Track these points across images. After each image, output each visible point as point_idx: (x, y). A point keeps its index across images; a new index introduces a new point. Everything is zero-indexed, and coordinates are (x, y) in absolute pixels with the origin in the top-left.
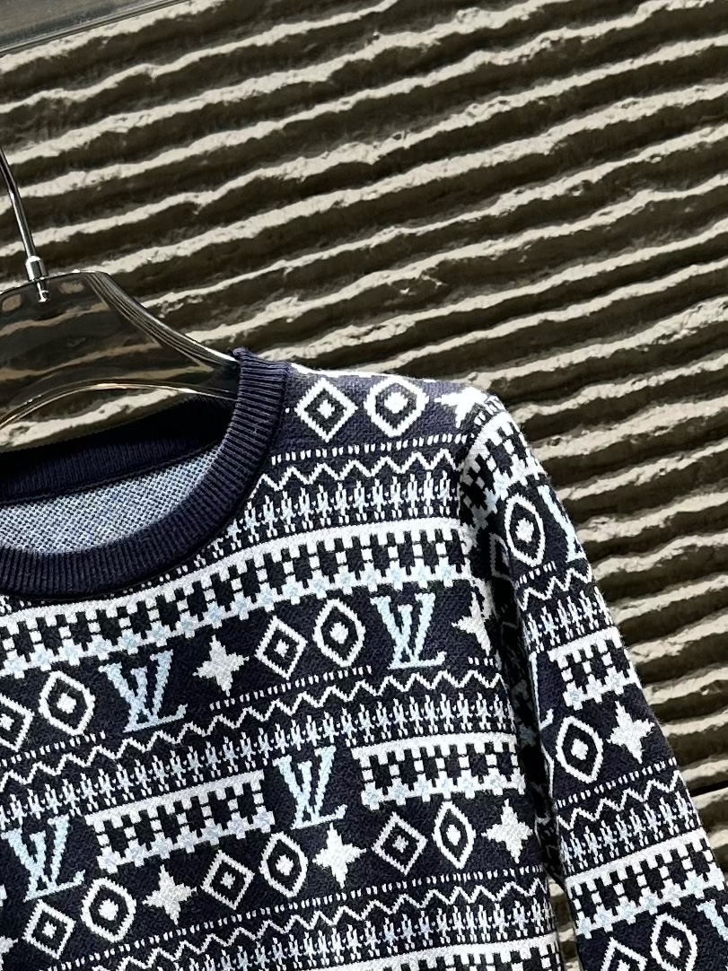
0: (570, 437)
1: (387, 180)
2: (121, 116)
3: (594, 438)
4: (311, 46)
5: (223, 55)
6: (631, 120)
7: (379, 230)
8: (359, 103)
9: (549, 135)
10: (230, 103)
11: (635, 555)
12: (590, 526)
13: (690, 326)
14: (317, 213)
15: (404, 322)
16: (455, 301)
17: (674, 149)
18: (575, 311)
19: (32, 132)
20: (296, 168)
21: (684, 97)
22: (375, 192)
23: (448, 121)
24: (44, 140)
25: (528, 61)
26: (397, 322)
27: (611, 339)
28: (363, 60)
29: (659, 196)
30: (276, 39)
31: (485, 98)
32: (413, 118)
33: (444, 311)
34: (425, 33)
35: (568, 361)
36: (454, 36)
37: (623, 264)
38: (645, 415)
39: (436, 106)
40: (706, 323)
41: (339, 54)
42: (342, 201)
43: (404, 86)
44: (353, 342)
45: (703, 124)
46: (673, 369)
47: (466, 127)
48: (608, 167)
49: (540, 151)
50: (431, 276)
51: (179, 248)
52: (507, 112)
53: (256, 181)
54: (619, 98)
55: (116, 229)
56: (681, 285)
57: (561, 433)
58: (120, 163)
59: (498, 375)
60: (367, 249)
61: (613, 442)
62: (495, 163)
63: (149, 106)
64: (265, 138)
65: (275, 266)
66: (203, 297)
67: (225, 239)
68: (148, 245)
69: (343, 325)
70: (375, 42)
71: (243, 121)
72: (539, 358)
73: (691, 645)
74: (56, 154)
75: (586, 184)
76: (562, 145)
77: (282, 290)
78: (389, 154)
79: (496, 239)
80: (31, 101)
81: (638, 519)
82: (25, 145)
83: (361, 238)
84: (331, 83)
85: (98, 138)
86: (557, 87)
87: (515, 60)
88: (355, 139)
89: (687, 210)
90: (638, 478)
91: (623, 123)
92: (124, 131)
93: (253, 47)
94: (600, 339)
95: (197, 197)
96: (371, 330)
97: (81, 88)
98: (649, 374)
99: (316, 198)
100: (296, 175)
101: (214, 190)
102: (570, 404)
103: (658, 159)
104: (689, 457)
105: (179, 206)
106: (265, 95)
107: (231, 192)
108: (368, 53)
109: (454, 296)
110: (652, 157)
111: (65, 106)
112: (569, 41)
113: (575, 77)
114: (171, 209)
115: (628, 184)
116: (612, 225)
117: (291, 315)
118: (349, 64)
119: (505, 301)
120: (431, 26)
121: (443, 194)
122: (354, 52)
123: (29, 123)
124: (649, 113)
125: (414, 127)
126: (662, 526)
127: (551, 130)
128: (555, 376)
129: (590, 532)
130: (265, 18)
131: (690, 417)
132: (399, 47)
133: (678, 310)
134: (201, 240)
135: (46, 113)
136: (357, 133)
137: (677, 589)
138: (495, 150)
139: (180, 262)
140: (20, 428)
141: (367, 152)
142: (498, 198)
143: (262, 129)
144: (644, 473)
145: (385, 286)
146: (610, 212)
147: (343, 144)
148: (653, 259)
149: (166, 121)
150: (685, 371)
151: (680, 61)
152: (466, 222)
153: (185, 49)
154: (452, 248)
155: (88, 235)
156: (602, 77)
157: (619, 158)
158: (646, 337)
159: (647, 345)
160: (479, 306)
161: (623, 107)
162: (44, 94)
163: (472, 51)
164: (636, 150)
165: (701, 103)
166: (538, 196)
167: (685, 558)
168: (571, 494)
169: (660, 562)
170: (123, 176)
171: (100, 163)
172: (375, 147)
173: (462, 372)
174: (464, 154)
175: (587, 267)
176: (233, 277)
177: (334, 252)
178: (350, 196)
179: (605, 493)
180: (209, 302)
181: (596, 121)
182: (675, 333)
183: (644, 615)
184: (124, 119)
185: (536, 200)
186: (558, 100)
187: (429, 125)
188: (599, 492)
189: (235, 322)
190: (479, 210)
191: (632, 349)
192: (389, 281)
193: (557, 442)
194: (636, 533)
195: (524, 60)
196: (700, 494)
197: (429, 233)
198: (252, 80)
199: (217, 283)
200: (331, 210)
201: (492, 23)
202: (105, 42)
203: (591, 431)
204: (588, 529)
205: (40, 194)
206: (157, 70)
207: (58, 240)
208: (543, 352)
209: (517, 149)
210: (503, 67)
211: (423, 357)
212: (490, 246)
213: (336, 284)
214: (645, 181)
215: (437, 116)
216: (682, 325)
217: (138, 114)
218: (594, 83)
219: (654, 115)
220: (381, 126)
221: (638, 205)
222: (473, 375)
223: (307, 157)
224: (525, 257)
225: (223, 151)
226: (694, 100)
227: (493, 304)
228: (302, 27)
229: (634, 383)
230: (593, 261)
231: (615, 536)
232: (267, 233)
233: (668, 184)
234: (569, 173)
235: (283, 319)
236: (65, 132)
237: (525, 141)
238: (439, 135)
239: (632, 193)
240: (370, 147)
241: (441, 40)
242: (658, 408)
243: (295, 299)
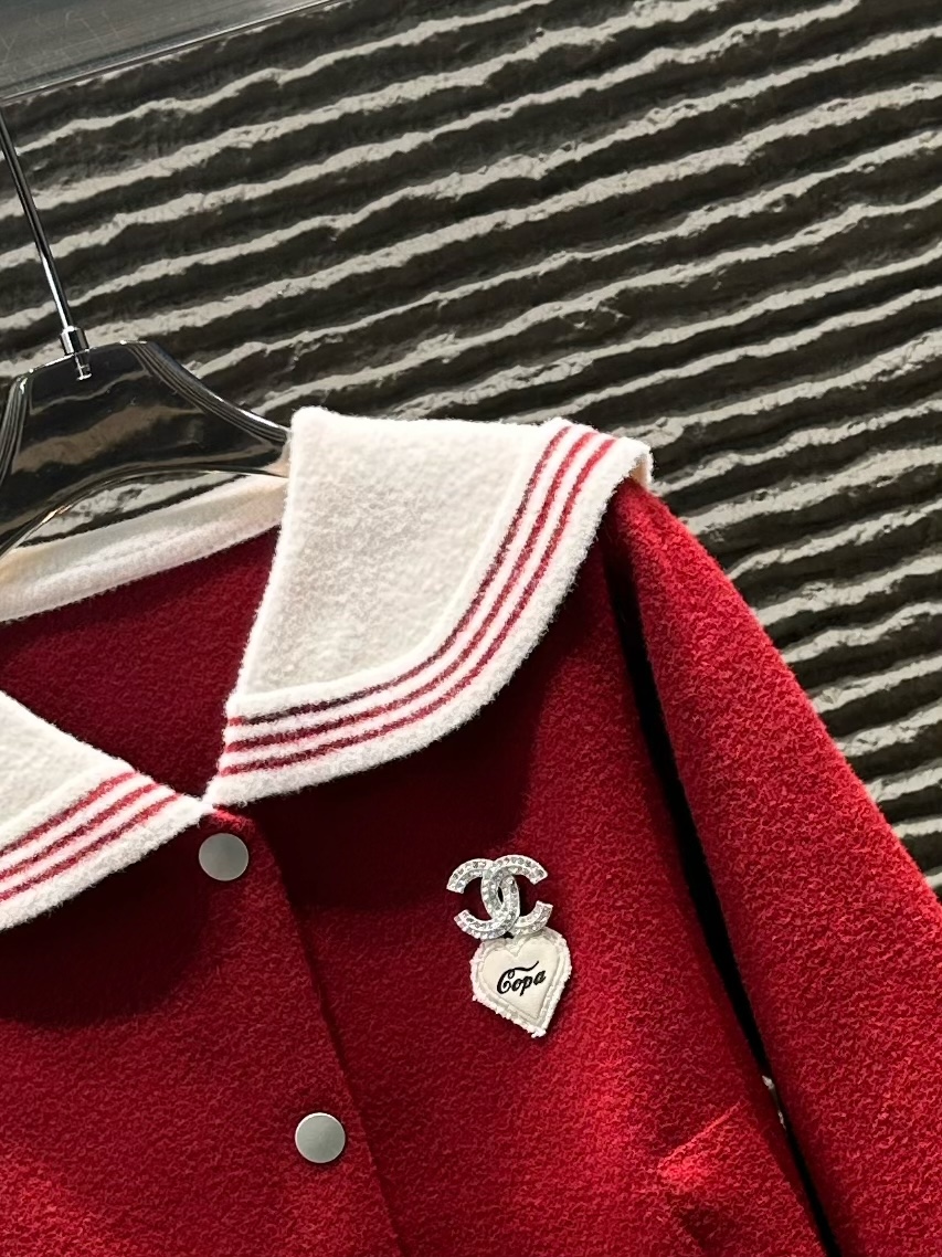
0: (777, 490)
1: (556, 197)
2: (244, 128)
3: (806, 491)
4: (464, 45)
5: (362, 57)
6: (839, 124)
7: (548, 255)
8: (522, 111)
9: (745, 143)
10: (371, 111)
11: (857, 627)
12: (804, 593)
13: (914, 359)
14: (475, 238)
15: (582, 360)
16: (639, 336)
17: (889, 157)
18: (779, 345)
19: (139, 149)
20: (449, 186)
21: (900, 96)
22: (542, 211)
23: (625, 130)
24: (154, 158)
25: (718, 59)
26: (571, 361)
27: (821, 376)
28: (525, 61)
29: (874, 211)
30: (423, 37)
31: (669, 101)
32: (585, 126)
33: (627, 347)
34: (597, 28)
35: (773, 403)
36: (632, 30)
37: (834, 290)
38: (864, 464)
39: (610, 113)
40: (933, 356)
41: (496, 55)
42: (504, 223)
43: (574, 89)
44: (521, 385)
45: (923, 128)
46: (895, 410)
47: (647, 136)
48: (813, 179)
49: (734, 162)
50: (611, 307)
51: (314, 279)
52: (695, 118)
53: (404, 202)
54: (824, 99)
55: (241, 259)
56: (902, 312)
57: (766, 485)
58: (243, 182)
59: (692, 419)
60: (535, 277)
61: (829, 494)
62: (681, 176)
63: (276, 117)
64: (413, 152)
65: (427, 299)
66: (343, 335)
67: (368, 268)
68: (278, 278)
69: (509, 366)
70: (538, 39)
71: (386, 132)
72: (739, 399)
73: (927, 731)
74: (167, 174)
75: (789, 198)
76: (760, 155)
77: (435, 326)
78: (558, 168)
79: (685, 264)
80: (139, 112)
81: (860, 584)
82: (131, 164)
83: (528, 264)
84: (488, 87)
85: (217, 155)
86: (751, 88)
87: (703, 57)
88: (518, 151)
89: (908, 226)
90: (859, 536)
91: (830, 128)
92: (248, 146)
93: (397, 47)
94: (810, 377)
95: (334, 220)
96: (541, 371)
97: (196, 97)
98: (869, 415)
99: (473, 220)
100: (450, 193)
101: (354, 213)
102: (777, 452)
103: (871, 169)
104: (917, 512)
105: (313, 232)
106: (411, 102)
107: (375, 214)
108: (531, 52)
109: (637, 329)
110: (865, 166)
111: (177, 120)
112: (765, 34)
113: (772, 76)
114: (304, 234)
115: (836, 198)
116: (820, 245)
117: (448, 354)
118: (508, 65)
119: (698, 335)
120: (603, 20)
121: (621, 213)
122: (514, 52)
123: (135, 139)
124: (860, 115)
125: (584, 136)
126: (888, 591)
127: (745, 138)
128: (758, 421)
129: (804, 600)
130: (411, 13)
131: (917, 464)
132: (566, 45)
133: (900, 342)
134: (339, 270)
135: (155, 126)
136: (519, 144)
137: (909, 665)
138: (681, 161)
139: (315, 296)
140: (131, 491)
141: (533, 166)
142: (686, 217)
143: (408, 142)
144: (867, 530)
145: (556, 319)
146: (818, 230)
147: (504, 157)
148: (869, 283)
149: (297, 134)
150: (909, 412)
151: (895, 55)
152: (650, 244)
153: (317, 52)
154: (633, 275)
155: (208, 266)
156: (804, 75)
157: (826, 168)
158: (864, 373)
159: (865, 383)
160: (667, 340)
161: (830, 109)
162: (153, 105)
163: (651, 48)
164: (845, 159)
165: (920, 103)
166: (732, 213)
167: (916, 629)
168: (781, 557)
169: (887, 633)
170: (247, 198)
171: (220, 183)
172: (541, 160)
173: (648, 417)
174: (645, 167)
175: (792, 293)
176: (378, 311)
177: (497, 281)
178: (514, 217)
179: (820, 555)
180: (350, 341)
181: (798, 126)
182: (898, 368)
183: (870, 696)
184: (247, 133)
185: (730, 218)
186: (754, 103)
187: (603, 134)
188: (813, 553)
189: (382, 364)
190: (664, 230)
191: (848, 388)
192: (561, 314)
193: (762, 497)
194: (858, 601)
195: (713, 57)
196: (931, 555)
197: (606, 258)
198: (396, 85)
199: (358, 320)
200: (492, 232)
201: (675, 15)
202: (224, 44)
203: (803, 483)
204: (802, 596)
205: (150, 220)
206: (286, 76)
207: (172, 273)
208: (744, 393)
209: (707, 160)
210: (689, 65)
211: (603, 401)
212: (679, 271)
213: (500, 317)
214: (857, 194)
215: (613, 124)
216: (905, 359)
217: (264, 126)
218: (794, 82)
219: (865, 118)
220: (547, 136)
221: (849, 222)
222: (662, 420)
223: (462, 173)
224: (719, 283)
225: (364, 168)
226: (911, 100)
227: (684, 338)
228: (454, 23)
229: (850, 427)
230: (798, 288)
231: (833, 604)
232: (418, 261)
233: (884, 197)
234: (771, 185)
235: (438, 360)
236: (178, 149)
237: (716, 151)
238: (616, 145)
239: (841, 208)
240: (535, 160)
241: (615, 36)
242: (880, 456)
243: (451, 337)
